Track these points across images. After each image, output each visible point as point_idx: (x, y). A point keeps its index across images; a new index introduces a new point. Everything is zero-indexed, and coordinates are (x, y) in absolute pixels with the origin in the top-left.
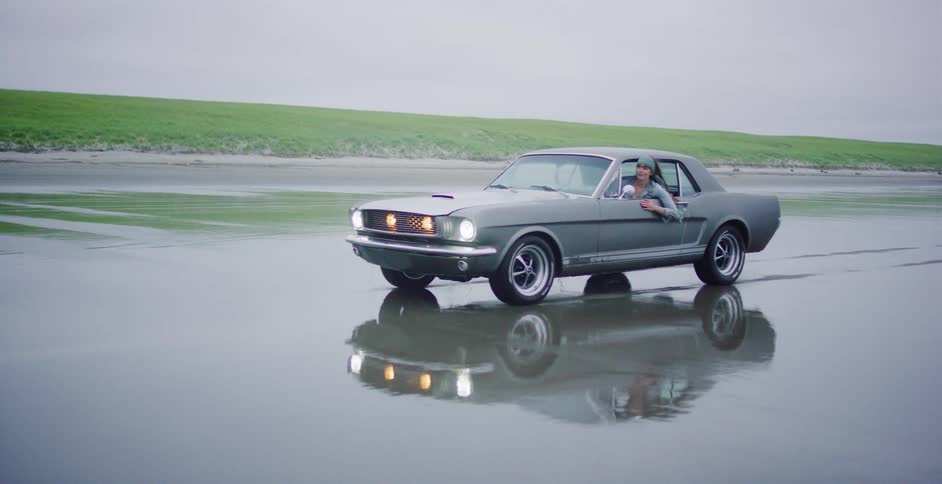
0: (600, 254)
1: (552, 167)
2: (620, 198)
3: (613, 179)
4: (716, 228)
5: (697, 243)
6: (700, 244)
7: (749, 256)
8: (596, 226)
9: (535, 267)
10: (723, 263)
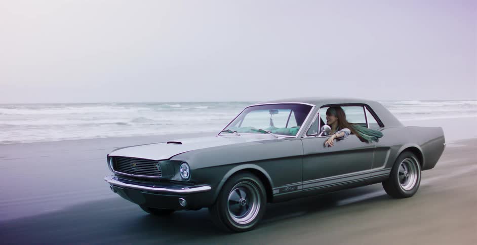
0: (304, 182)
1: (266, 114)
2: (320, 136)
3: (313, 121)
4: (398, 154)
5: (383, 167)
6: (385, 168)
7: (424, 172)
8: (301, 160)
9: (249, 198)
10: (404, 181)
